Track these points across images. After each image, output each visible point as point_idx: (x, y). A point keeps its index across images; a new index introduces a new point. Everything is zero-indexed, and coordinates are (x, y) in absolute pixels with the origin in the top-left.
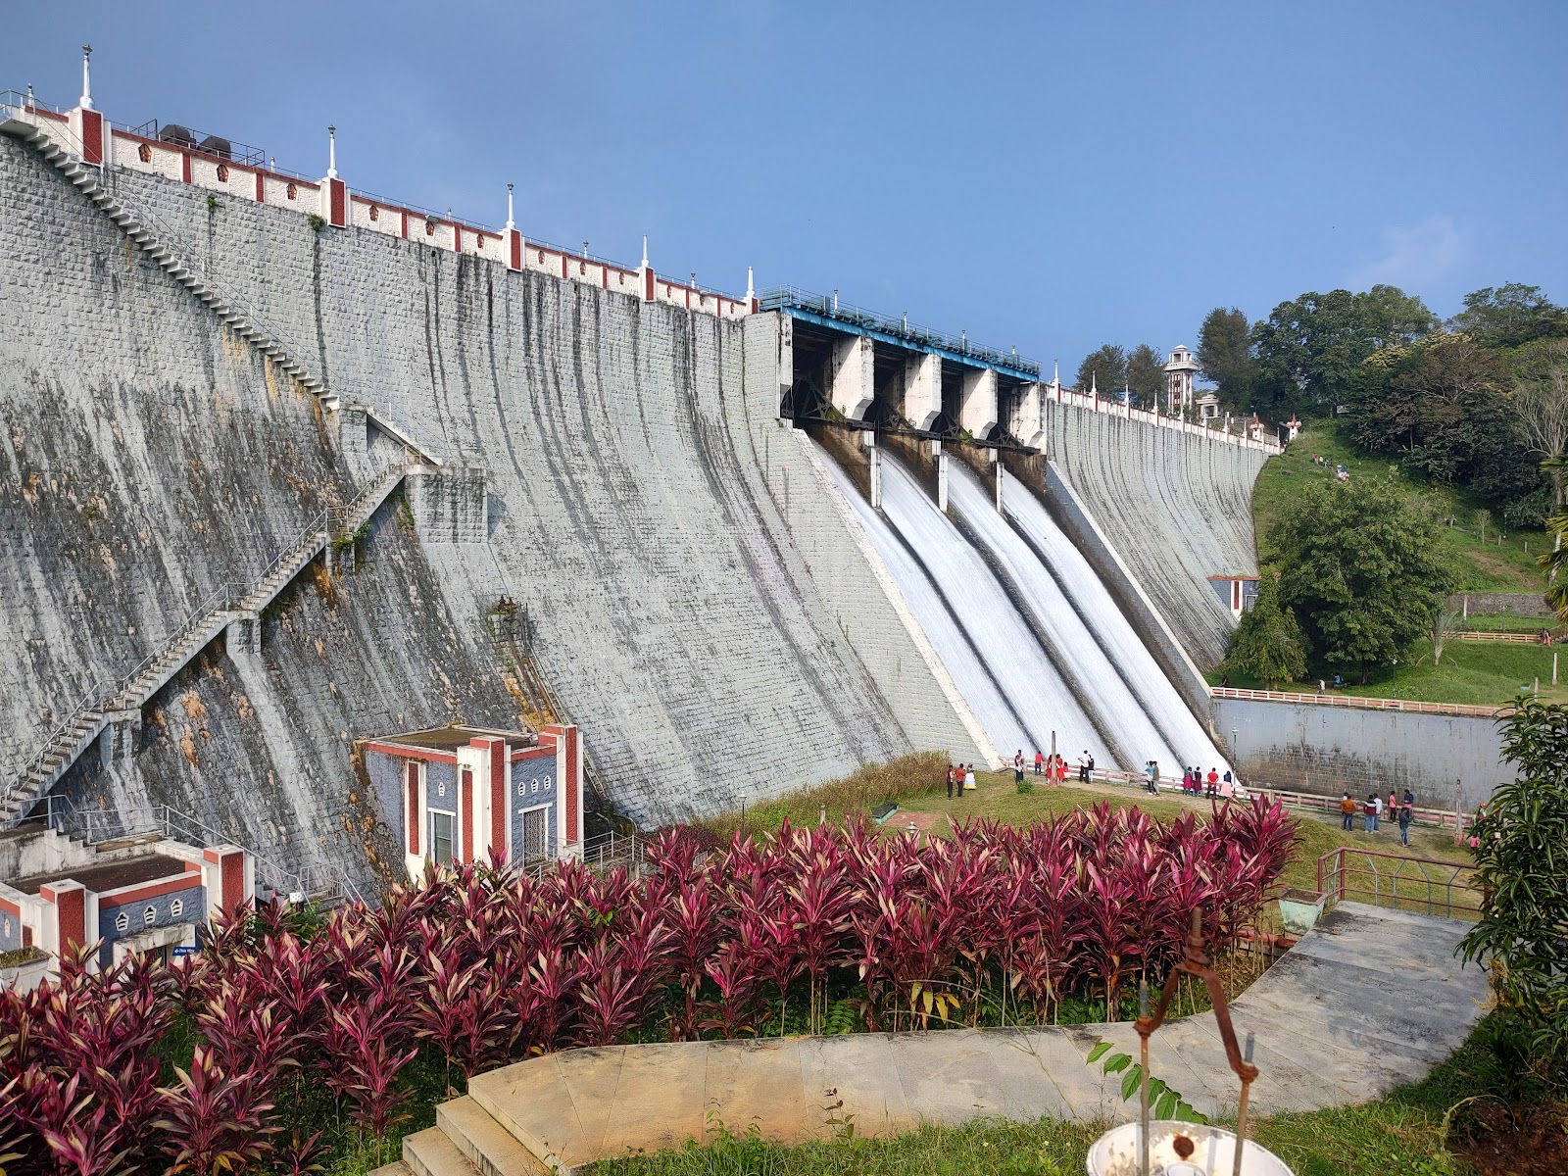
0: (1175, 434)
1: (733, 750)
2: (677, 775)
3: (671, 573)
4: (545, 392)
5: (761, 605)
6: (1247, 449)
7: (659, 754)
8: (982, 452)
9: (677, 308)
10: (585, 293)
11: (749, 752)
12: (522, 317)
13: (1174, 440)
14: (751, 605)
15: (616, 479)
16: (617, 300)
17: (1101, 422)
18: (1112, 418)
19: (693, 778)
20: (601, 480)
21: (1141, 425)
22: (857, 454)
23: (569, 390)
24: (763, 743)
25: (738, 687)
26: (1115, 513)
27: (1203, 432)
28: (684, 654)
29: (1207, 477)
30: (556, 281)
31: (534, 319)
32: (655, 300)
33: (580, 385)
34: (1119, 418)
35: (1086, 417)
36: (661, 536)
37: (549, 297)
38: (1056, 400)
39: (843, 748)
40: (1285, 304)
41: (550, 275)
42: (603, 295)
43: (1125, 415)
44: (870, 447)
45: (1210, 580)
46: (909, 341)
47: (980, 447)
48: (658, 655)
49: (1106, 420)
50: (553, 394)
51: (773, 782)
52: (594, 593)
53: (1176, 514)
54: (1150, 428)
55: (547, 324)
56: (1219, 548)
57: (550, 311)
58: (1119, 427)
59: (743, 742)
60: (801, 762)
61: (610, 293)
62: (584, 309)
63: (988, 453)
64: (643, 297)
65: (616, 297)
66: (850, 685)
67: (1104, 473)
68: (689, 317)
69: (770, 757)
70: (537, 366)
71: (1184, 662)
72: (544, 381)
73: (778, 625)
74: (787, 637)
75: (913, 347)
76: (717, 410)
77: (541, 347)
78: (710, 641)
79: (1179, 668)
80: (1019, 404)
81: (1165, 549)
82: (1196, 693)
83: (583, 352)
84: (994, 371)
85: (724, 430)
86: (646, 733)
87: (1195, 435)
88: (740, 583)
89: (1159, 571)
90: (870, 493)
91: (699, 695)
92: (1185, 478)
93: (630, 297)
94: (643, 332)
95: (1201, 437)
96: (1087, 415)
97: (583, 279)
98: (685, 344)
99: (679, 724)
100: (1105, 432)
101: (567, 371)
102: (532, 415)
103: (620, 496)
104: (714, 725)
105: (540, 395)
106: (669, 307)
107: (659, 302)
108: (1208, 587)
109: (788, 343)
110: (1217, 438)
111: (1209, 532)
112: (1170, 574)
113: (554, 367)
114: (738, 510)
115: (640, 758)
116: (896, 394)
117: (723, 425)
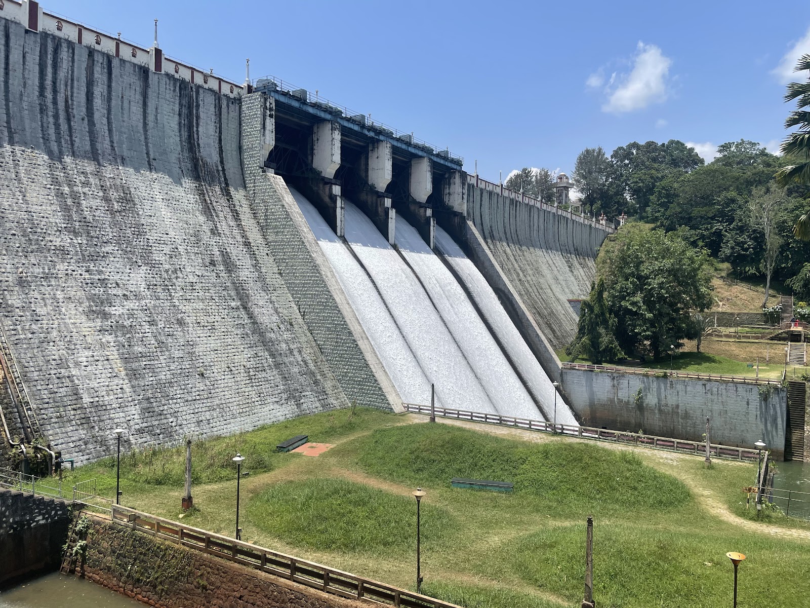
0: (551, 215)
1: (183, 396)
2: (122, 415)
3: (152, 265)
4: (57, 126)
5: (233, 293)
6: (596, 228)
7: (106, 398)
8: (422, 210)
9: (183, 82)
10: (98, 58)
11: (198, 397)
12: (37, 67)
13: (551, 218)
14: (225, 293)
15: (114, 195)
16: (129, 69)
17: (504, 203)
18: (512, 200)
19: (136, 417)
20: (101, 194)
21: (530, 208)
22: (327, 199)
23: (80, 126)
24: (213, 391)
25: (198, 350)
26: (512, 258)
27: (569, 216)
28: (152, 323)
29: (570, 242)
30: (70, 44)
31: (49, 70)
32: (163, 72)
33: (91, 123)
34: (517, 201)
35: (494, 199)
36: (150, 238)
37: (64, 54)
38: (475, 185)
39: (284, 396)
40: (620, 148)
41: (66, 40)
42: (115, 63)
43: (520, 199)
44: (336, 196)
45: (570, 301)
46: (369, 130)
47: (421, 207)
48: (127, 323)
49: (508, 202)
50: (64, 127)
51: (215, 420)
52: (74, 273)
53: (550, 262)
54: (536, 210)
55: (62, 74)
56: (575, 283)
57: (65, 65)
58: (516, 207)
59: (194, 390)
60: (245, 406)
61: (123, 61)
62: (97, 69)
63: (426, 211)
64: (152, 68)
65: (127, 65)
66: (300, 352)
67: (505, 233)
68: (194, 90)
69: (217, 402)
70: (50, 105)
71: (545, 346)
72: (56, 116)
73: (245, 308)
74: (251, 316)
75: (372, 134)
76: (216, 158)
77: (55, 91)
78: (180, 316)
79: (542, 349)
80: (449, 184)
81: (542, 280)
82: (552, 365)
83: (96, 100)
84: (430, 159)
85: (221, 173)
86: (98, 381)
87: (564, 217)
88: (218, 276)
89: (537, 294)
90: (336, 226)
91: (159, 354)
92: (557, 241)
93: (141, 67)
94: (151, 93)
95: (567, 218)
96: (496, 197)
97: (97, 47)
98: (190, 108)
99: (133, 375)
100: (507, 209)
101: (79, 111)
102: (41, 140)
103: (116, 206)
104: (168, 377)
105: (52, 126)
106: (175, 80)
107: (167, 75)
108: (568, 305)
109: (271, 116)
110: (577, 220)
111: (570, 274)
112: (544, 297)
113: (67, 107)
114: (225, 227)
115: (86, 399)
116: (363, 167)
117: (220, 168)
